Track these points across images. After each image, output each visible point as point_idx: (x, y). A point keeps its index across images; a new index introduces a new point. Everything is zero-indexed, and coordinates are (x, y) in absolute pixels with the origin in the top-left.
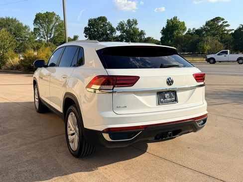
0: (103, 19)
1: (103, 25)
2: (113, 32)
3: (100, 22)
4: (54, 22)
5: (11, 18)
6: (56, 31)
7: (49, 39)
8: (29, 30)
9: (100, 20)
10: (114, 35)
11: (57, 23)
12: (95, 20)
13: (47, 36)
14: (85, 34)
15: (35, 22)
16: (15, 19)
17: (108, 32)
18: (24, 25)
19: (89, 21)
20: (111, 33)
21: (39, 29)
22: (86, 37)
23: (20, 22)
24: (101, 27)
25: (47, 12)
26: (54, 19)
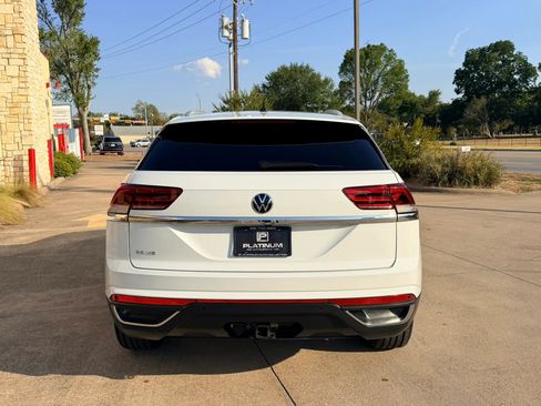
0: (503, 48)
1: (503, 61)
2: (530, 75)
3: (496, 54)
4: (382, 66)
5: (299, 65)
6: (386, 84)
7: (368, 103)
8: (331, 87)
9: (493, 51)
10: (531, 84)
11: (389, 68)
12: (482, 51)
13: (365, 96)
14: (455, 86)
15: (343, 69)
16: (307, 67)
17: (517, 77)
18: (323, 78)
19: (467, 55)
20: (525, 79)
21: (350, 84)
22: (458, 92)
23: (316, 71)
24: (497, 67)
25: (369, 46)
26: (382, 59)
